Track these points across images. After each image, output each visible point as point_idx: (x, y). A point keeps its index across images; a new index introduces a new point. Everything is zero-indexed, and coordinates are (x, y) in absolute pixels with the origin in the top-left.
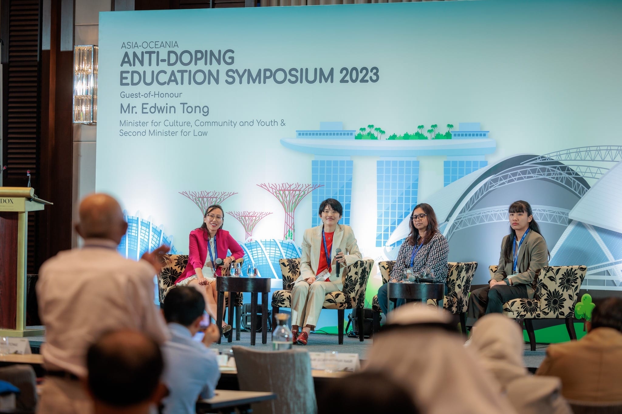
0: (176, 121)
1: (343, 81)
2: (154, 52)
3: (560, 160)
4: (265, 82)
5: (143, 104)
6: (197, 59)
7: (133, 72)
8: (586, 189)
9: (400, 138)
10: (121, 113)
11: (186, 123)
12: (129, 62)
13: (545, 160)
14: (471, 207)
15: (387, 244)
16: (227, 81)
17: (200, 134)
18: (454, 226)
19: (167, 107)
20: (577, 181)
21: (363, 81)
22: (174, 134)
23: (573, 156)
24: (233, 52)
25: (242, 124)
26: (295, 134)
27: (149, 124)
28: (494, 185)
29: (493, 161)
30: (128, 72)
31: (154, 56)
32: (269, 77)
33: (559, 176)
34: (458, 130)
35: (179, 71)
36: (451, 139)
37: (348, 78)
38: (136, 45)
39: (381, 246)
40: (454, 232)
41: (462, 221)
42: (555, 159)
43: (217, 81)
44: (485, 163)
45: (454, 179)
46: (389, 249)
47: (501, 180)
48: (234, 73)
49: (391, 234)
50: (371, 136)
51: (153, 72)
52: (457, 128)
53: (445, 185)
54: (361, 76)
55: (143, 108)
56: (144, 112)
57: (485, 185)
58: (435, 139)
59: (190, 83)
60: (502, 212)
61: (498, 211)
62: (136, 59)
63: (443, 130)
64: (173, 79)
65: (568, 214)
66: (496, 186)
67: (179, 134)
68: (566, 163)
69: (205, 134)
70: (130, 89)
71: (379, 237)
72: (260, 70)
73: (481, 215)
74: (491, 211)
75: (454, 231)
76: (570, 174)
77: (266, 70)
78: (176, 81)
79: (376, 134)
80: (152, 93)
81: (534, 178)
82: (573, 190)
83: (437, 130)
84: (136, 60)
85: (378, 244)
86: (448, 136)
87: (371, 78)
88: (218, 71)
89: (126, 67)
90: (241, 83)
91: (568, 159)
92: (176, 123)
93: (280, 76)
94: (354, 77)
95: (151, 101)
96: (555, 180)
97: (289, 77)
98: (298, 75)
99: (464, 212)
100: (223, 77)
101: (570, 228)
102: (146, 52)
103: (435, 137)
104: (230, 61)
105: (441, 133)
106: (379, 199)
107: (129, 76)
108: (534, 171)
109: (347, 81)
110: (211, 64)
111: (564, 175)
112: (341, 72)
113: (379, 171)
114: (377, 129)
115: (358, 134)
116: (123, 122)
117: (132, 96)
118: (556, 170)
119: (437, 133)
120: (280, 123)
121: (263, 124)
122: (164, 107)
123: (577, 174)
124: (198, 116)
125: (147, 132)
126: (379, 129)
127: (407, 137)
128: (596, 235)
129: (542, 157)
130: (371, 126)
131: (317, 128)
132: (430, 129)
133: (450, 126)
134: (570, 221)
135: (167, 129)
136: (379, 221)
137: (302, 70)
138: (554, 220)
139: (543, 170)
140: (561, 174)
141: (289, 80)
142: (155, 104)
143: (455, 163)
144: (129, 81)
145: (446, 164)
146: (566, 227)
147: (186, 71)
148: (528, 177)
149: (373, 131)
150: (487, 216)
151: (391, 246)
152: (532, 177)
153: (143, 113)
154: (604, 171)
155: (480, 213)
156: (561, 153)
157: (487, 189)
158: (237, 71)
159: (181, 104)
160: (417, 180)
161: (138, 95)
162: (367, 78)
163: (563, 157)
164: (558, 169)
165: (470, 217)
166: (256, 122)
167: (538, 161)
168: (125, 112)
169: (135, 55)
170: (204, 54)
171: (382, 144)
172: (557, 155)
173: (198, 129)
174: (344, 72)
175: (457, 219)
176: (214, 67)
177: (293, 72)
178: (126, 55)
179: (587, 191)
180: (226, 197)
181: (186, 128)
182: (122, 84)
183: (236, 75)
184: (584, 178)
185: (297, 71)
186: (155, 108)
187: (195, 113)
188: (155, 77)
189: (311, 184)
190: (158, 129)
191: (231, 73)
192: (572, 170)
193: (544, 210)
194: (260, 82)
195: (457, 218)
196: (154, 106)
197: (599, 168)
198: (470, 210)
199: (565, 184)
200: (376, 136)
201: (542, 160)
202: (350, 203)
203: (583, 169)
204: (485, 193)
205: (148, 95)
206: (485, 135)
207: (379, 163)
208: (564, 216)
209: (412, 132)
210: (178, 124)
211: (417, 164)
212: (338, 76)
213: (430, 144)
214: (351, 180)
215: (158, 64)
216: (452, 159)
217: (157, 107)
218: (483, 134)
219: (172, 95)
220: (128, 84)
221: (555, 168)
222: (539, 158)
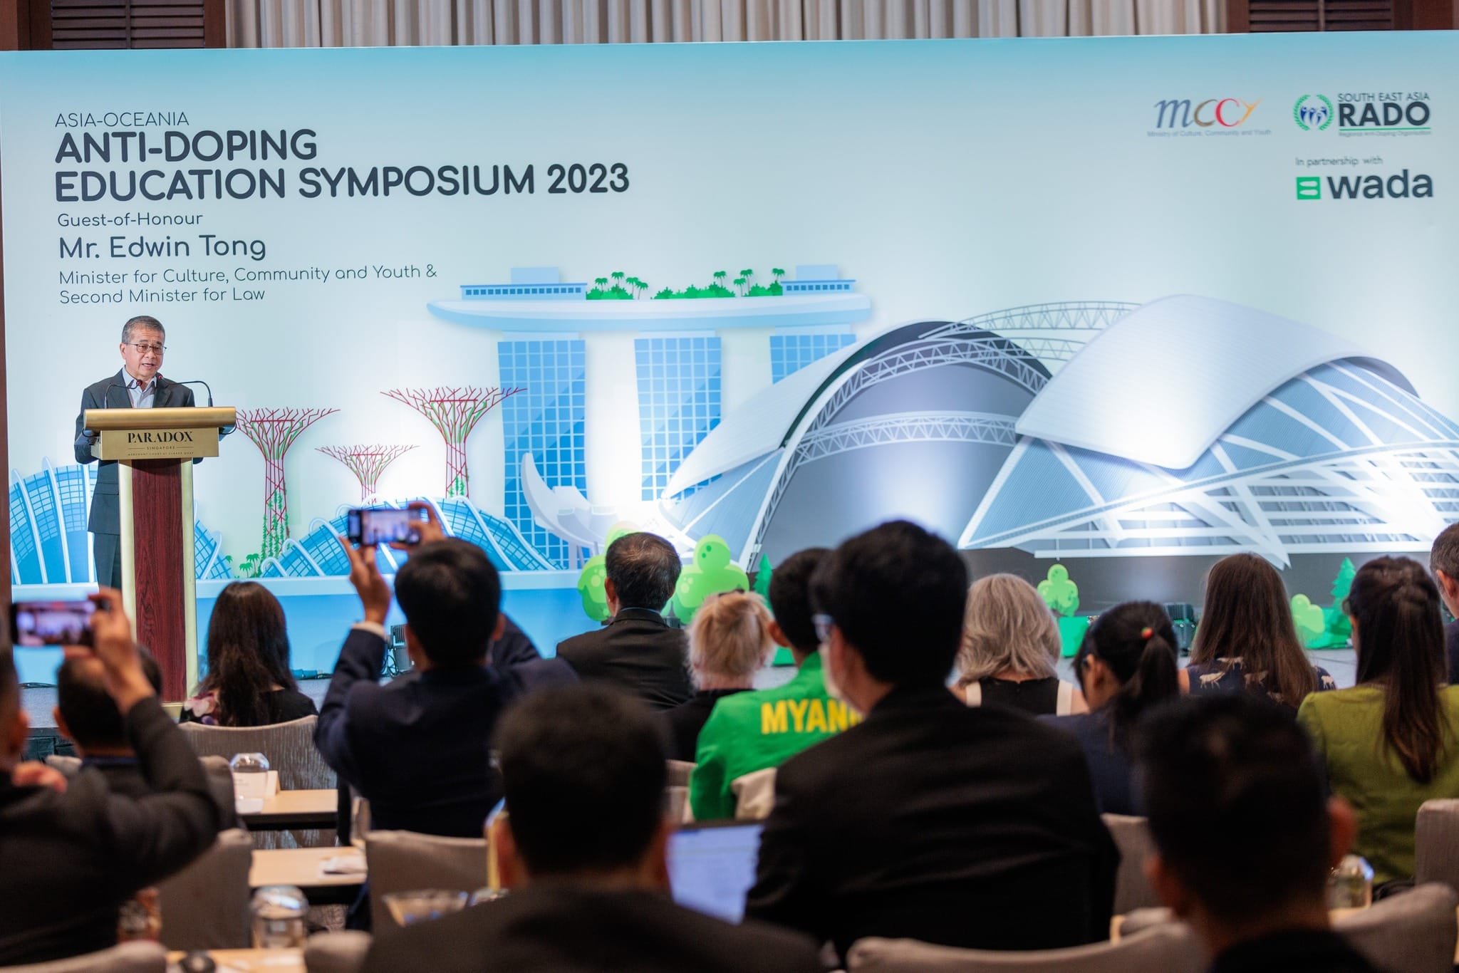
0: (191, 272)
1: (553, 189)
2: (133, 134)
3: (993, 329)
4: (386, 193)
5: (112, 239)
6: (232, 149)
7: (85, 175)
8: (1044, 378)
9: (679, 296)
10: (62, 256)
11: (214, 276)
12: (75, 153)
13: (965, 329)
14: (828, 419)
15: (663, 495)
16: (302, 191)
17: (248, 295)
18: (796, 455)
19: (168, 243)
20: (1027, 367)
21: (595, 189)
22: (187, 296)
23: (1017, 321)
24: (313, 134)
25: (340, 274)
26: (459, 293)
27: (130, 278)
28: (870, 378)
29: (866, 335)
30: (74, 174)
31: (133, 143)
32: (396, 183)
33: (993, 358)
34: (794, 279)
35: (192, 172)
36: (781, 294)
37: (564, 184)
38: (90, 120)
39: (652, 499)
40: (798, 468)
41: (812, 445)
42: (984, 327)
43: (281, 191)
44: (850, 339)
45: (792, 369)
46: (669, 504)
47: (883, 368)
48: (318, 175)
49: (671, 476)
50: (618, 293)
51: (132, 174)
52: (791, 276)
53: (775, 380)
54: (591, 180)
55: (113, 247)
56: (115, 254)
57: (853, 378)
58: (749, 296)
59: (219, 195)
60: (889, 426)
61: (881, 425)
62: (91, 147)
63: (766, 280)
64: (179, 186)
65: (1014, 424)
66: (875, 379)
67: (200, 296)
68: (1004, 335)
69: (260, 295)
70: (80, 209)
71: (648, 482)
72: (374, 171)
73: (849, 433)
74: (869, 426)
75: (798, 464)
76: (1013, 353)
77: (387, 170)
78: (186, 190)
79: (629, 288)
80: (133, 216)
81: (946, 363)
82: (1020, 381)
83: (752, 281)
84: (92, 149)
85: (647, 496)
86: (775, 289)
87: (612, 183)
88: (281, 172)
89: (69, 164)
90: (334, 193)
91: (1009, 327)
92: (191, 276)
93: (419, 181)
94: (578, 184)
95: (132, 233)
96: (986, 365)
97: (438, 182)
98: (459, 178)
99: (816, 428)
100: (293, 183)
101: (1019, 451)
102: (115, 135)
103: (749, 292)
104: (308, 151)
105: (761, 285)
106: (644, 412)
107: (77, 181)
108: (945, 350)
109: (563, 191)
110: (265, 156)
111: (1003, 355)
112: (550, 172)
113: (640, 358)
114: (630, 280)
115: (592, 291)
116: (67, 275)
117: (85, 221)
118: (987, 347)
119: (753, 284)
120: (424, 271)
121: (387, 273)
122: (163, 244)
123: (1026, 353)
124: (243, 260)
125: (126, 295)
126: (636, 279)
127: (692, 293)
128: (1067, 461)
129: (960, 325)
130: (618, 275)
131: (505, 279)
132: (739, 277)
133: (778, 272)
134: (1019, 438)
135: (171, 288)
136: (646, 453)
137: (465, 169)
138: (989, 437)
139: (963, 348)
140: (996, 354)
141: (440, 189)
142: (142, 238)
143: (791, 340)
144: (77, 191)
145: (775, 341)
146: (1010, 450)
147: (210, 172)
148: (935, 362)
149: (623, 284)
150: (860, 435)
151: (673, 497)
152: (942, 361)
153: (113, 255)
154: (1075, 347)
155: (847, 430)
156: (995, 316)
157: (858, 385)
158: (323, 170)
159: (200, 236)
160: (718, 373)
161: (100, 220)
162: (603, 184)
163: (999, 324)
164: (991, 345)
165: (828, 437)
166: (371, 272)
167: (953, 332)
168: (71, 255)
169: (88, 139)
170: (248, 140)
171: (643, 307)
172: (987, 321)
173: (241, 287)
174: (557, 173)
175: (802, 443)
176: (273, 164)
177: (448, 174)
178: (68, 139)
179: (1046, 382)
180: (312, 419)
181: (214, 285)
182: (60, 198)
183: (322, 180)
184: (1040, 360)
185: (456, 172)
186: (141, 246)
187: (234, 253)
188: (138, 184)
189: (499, 386)
190: (150, 287)
191: (310, 176)
192: (1017, 347)
193: (969, 420)
194: (375, 193)
195: (804, 440)
196: (140, 243)
197: (1066, 341)
198: (827, 425)
199: (1006, 371)
200: (629, 292)
201: (961, 330)
202: (582, 421)
203: (1038, 344)
204: (853, 393)
205: (124, 220)
206: (847, 287)
207: (640, 344)
208: (1007, 429)
209: (703, 285)
210: (196, 277)
211: (716, 343)
212: (543, 181)
213: (739, 305)
214: (582, 376)
215: (143, 158)
216: (784, 332)
217: (147, 244)
218: (843, 286)
219: (179, 220)
220: (75, 199)
221: (985, 343)
222: (954, 327)
